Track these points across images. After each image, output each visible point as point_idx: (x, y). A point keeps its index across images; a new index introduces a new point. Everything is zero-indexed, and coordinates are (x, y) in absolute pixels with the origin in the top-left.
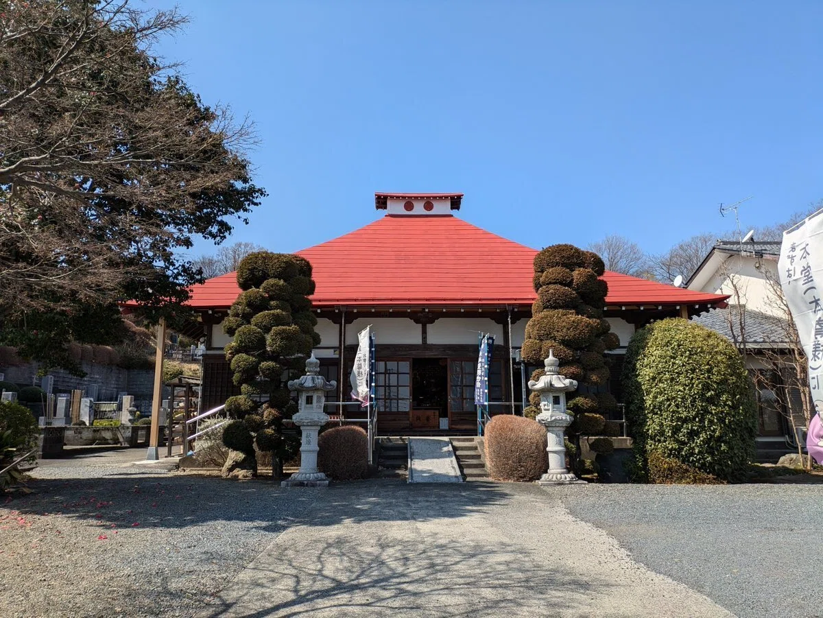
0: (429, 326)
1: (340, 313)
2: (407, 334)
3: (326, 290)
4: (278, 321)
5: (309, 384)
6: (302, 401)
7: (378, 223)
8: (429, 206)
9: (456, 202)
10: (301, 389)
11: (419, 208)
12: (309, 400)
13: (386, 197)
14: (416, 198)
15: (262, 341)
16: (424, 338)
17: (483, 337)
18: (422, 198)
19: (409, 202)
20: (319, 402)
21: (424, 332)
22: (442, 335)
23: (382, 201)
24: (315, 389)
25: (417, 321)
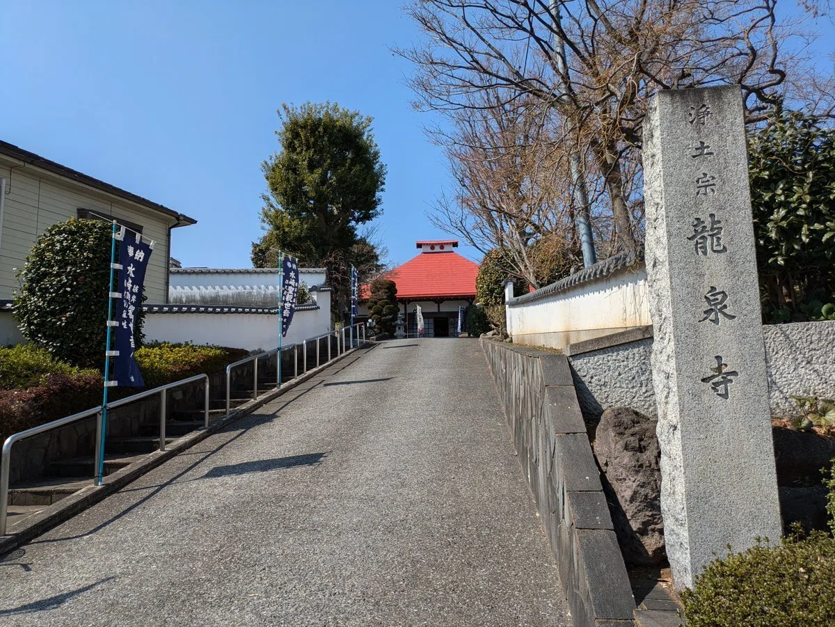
0: (440, 305)
1: (406, 300)
2: (433, 308)
3: (401, 292)
4: (387, 303)
5: (399, 323)
6: (397, 329)
7: (418, 257)
8: (442, 247)
9: (455, 245)
10: (397, 325)
11: (437, 249)
12: (399, 328)
13: (421, 244)
14: (436, 244)
15: (382, 310)
16: (439, 309)
17: (459, 308)
18: (439, 244)
19: (432, 246)
20: (402, 329)
21: (439, 307)
22: (446, 308)
23: (419, 246)
24: (401, 325)
25: (436, 303)
